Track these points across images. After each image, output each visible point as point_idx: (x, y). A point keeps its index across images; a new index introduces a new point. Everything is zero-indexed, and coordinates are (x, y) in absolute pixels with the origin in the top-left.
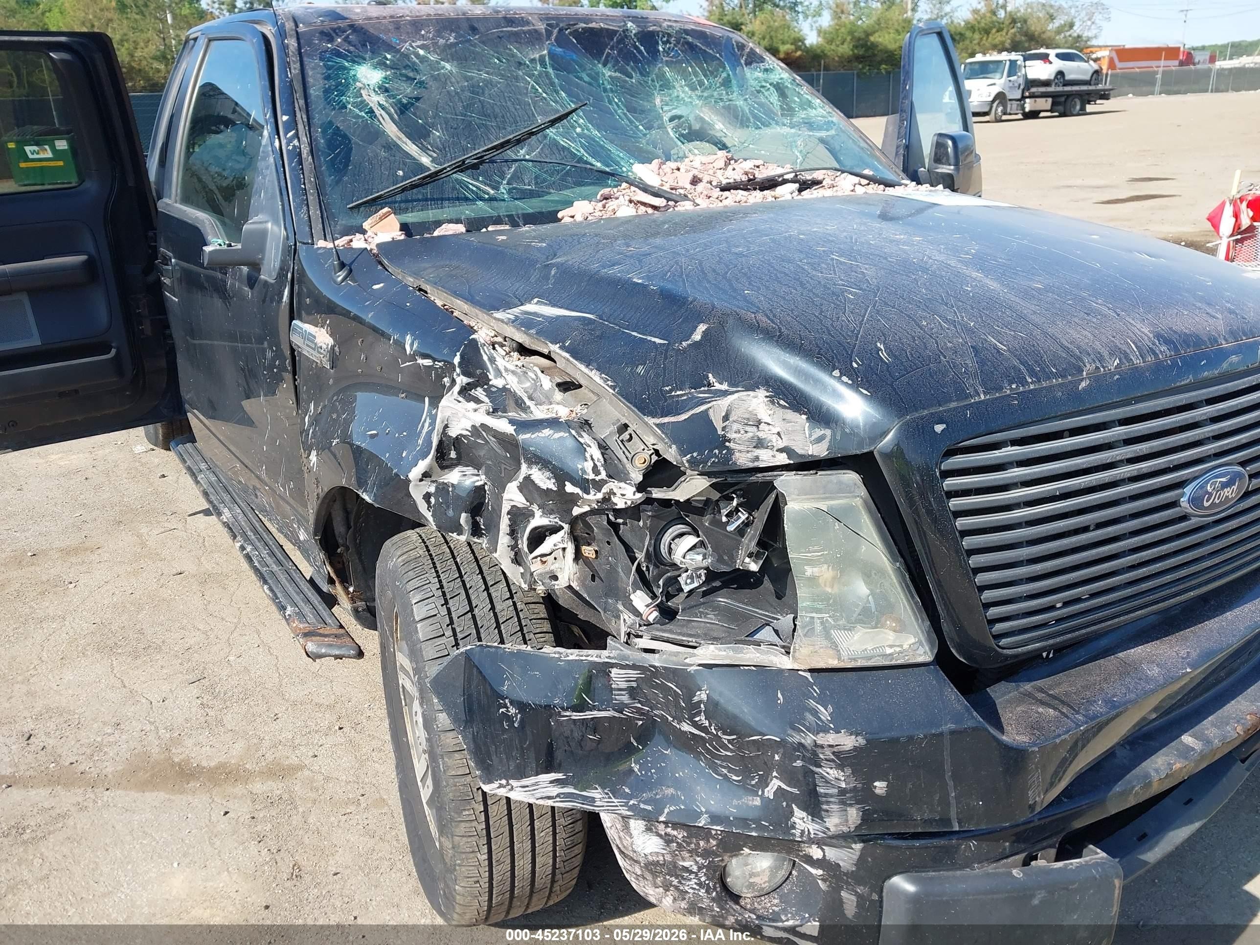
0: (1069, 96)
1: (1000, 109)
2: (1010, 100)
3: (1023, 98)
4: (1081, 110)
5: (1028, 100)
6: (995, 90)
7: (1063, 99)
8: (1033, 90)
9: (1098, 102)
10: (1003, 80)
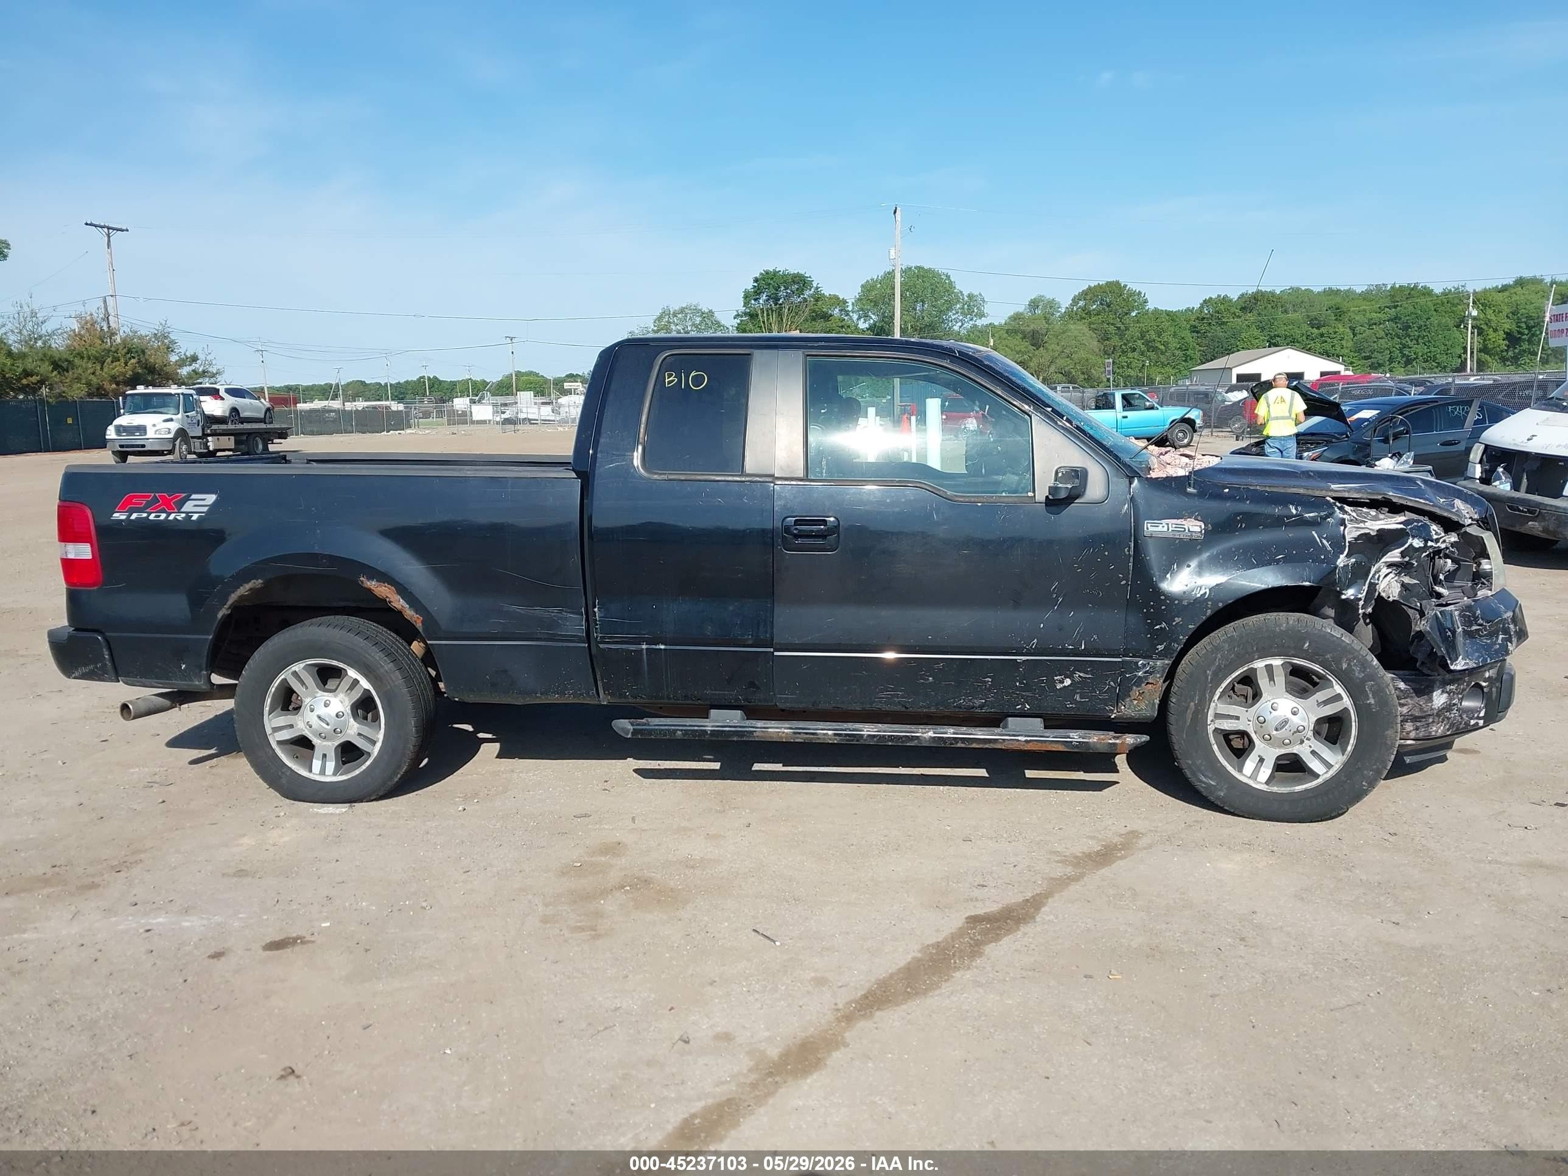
0: (250, 434)
1: (184, 447)
2: (192, 437)
3: (205, 435)
4: (263, 450)
5: (210, 438)
6: (174, 426)
7: (244, 438)
8: (215, 427)
9: (276, 441)
10: (179, 416)
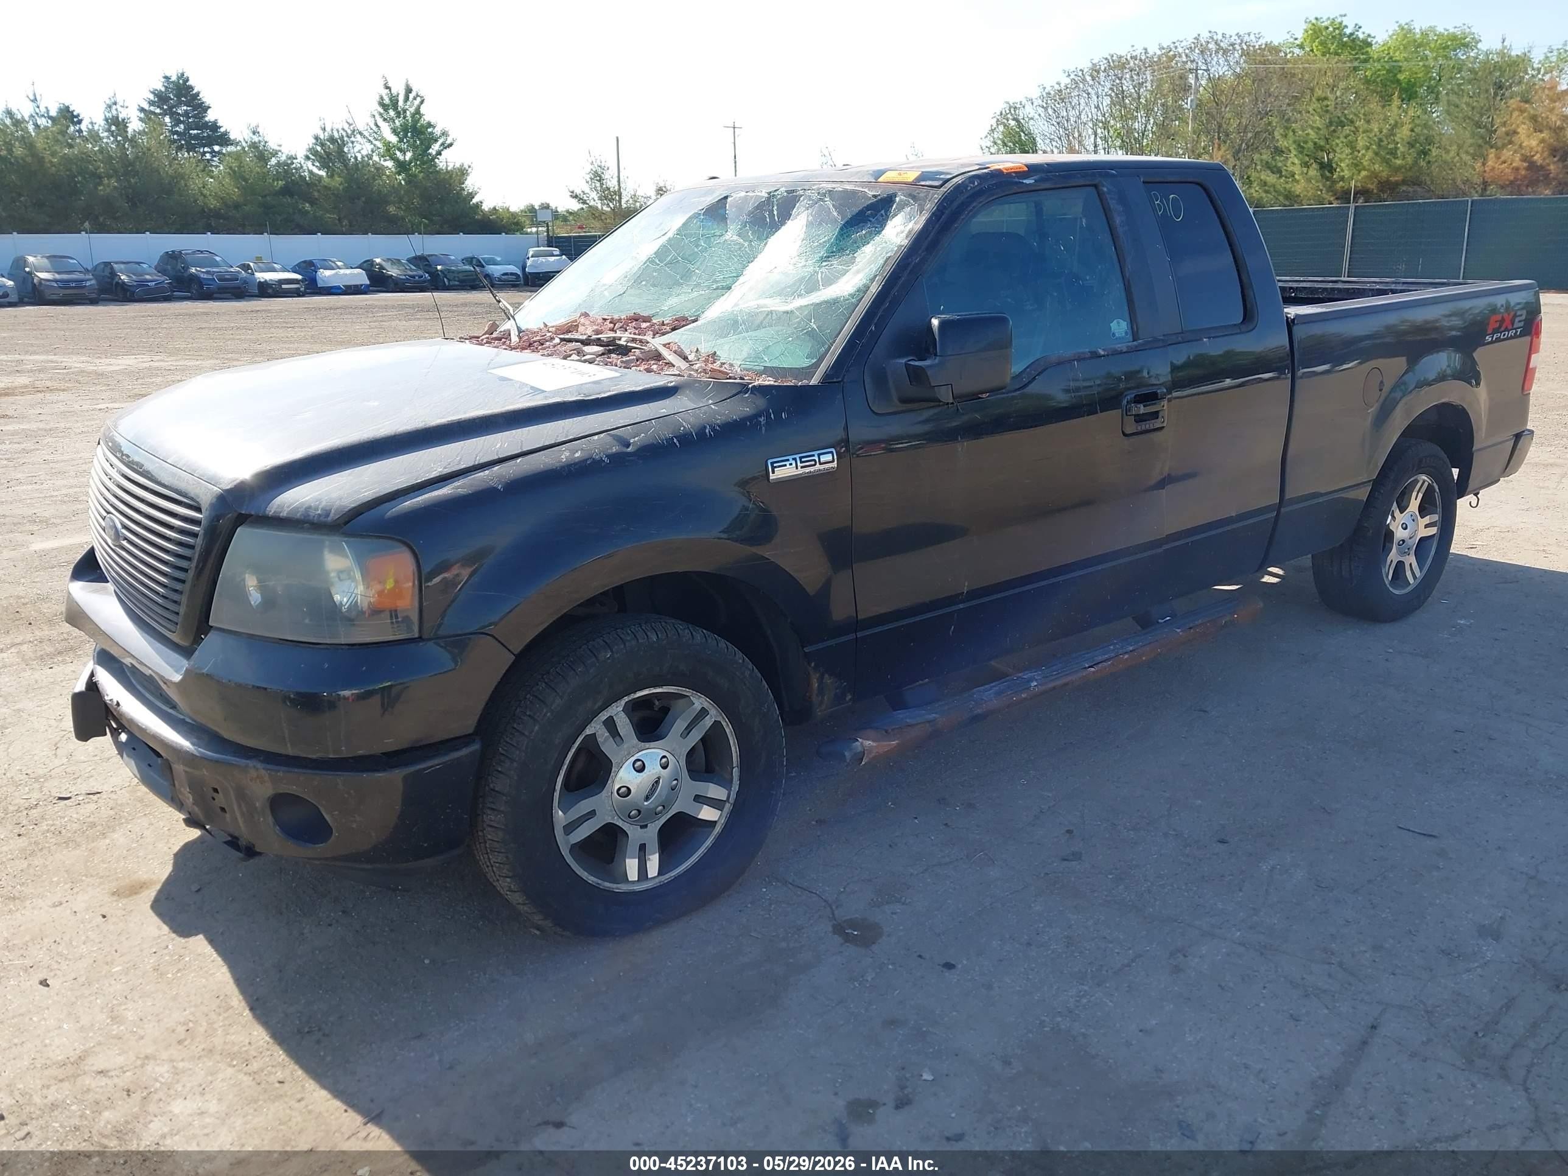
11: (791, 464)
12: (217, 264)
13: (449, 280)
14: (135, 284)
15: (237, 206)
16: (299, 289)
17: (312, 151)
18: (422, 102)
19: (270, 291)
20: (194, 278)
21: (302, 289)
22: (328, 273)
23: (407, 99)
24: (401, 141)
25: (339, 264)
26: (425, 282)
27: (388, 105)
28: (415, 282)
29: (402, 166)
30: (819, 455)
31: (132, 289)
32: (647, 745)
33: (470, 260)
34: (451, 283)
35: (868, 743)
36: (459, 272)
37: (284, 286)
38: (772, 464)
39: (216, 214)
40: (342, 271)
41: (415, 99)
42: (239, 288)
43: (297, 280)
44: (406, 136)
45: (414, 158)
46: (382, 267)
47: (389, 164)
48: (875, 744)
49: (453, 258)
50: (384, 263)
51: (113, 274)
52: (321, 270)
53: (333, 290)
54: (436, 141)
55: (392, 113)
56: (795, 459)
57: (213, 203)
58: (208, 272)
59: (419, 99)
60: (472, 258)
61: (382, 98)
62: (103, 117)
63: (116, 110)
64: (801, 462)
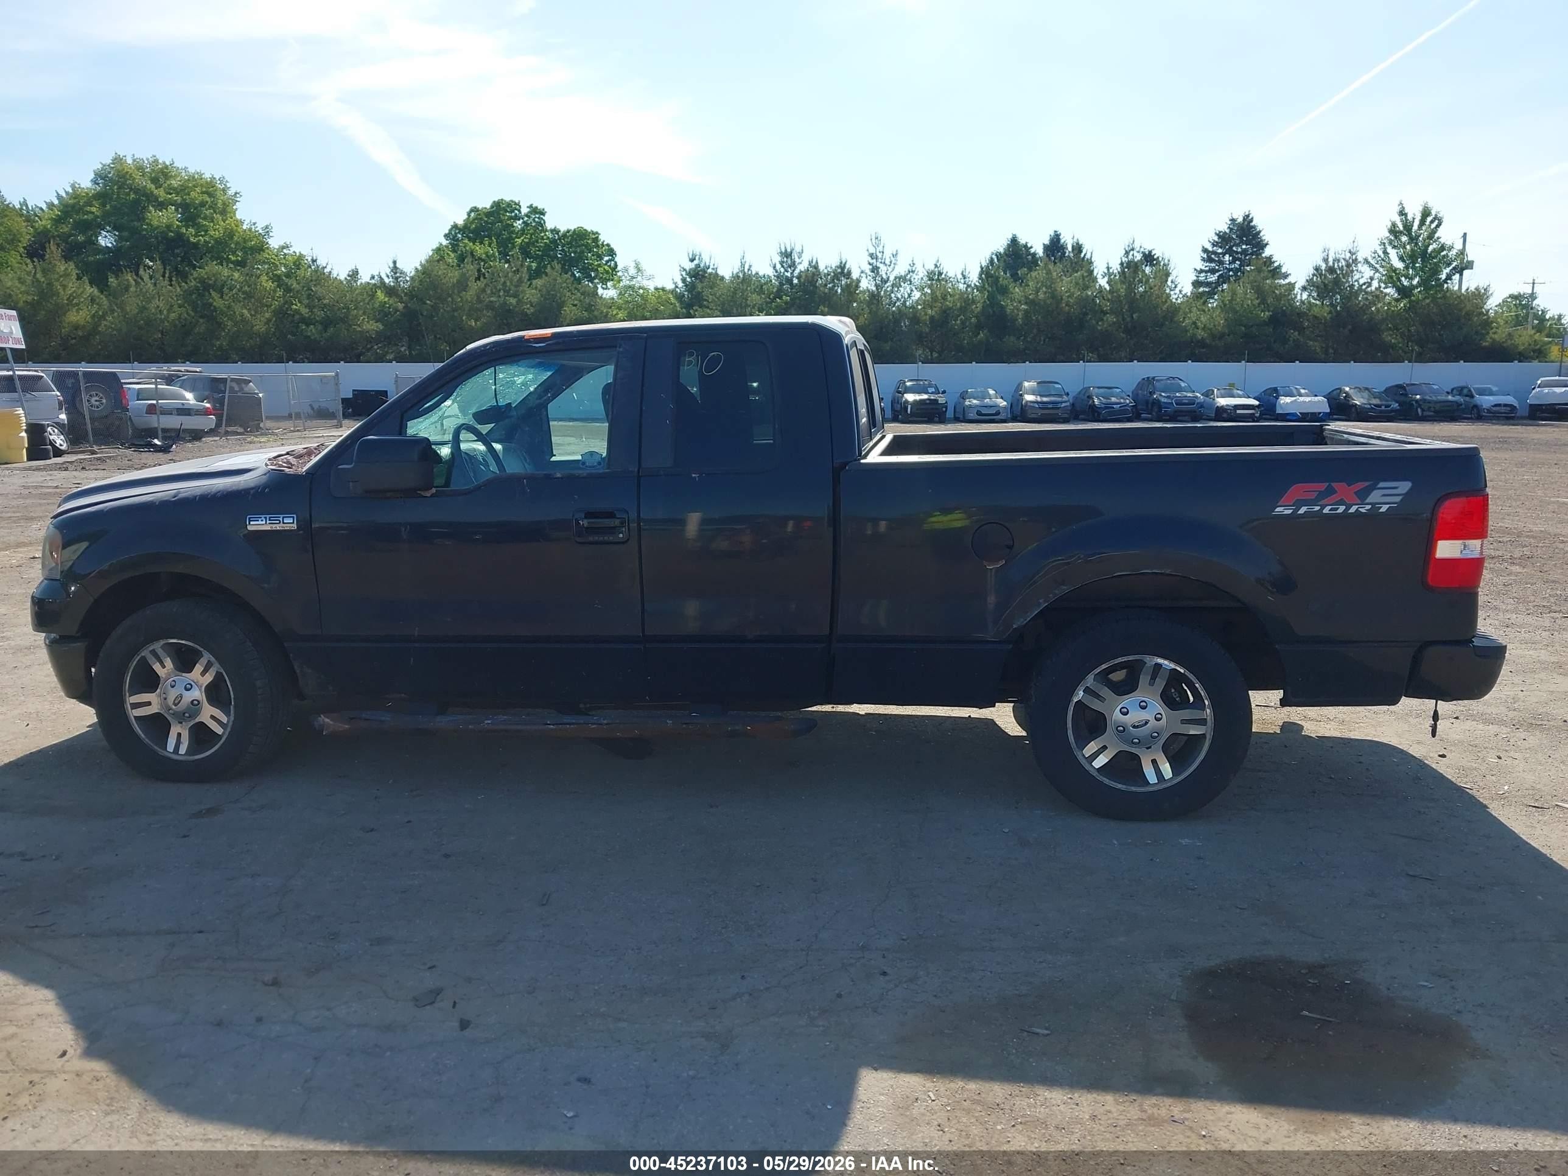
11: (262, 521)
12: (1180, 390)
13: (1423, 410)
14: (1103, 406)
15: (1222, 336)
16: (1254, 414)
17: (1310, 282)
18: (1438, 226)
19: (1225, 415)
20: (1157, 402)
21: (1257, 415)
22: (1288, 400)
23: (1422, 222)
24: (1407, 267)
25: (1303, 391)
26: (1392, 411)
27: (1401, 232)
28: (1381, 412)
29: (1404, 292)
30: (283, 518)
31: (1099, 411)
32: (180, 674)
33: (1460, 391)
34: (1425, 414)
35: (327, 720)
36: (1436, 402)
37: (1239, 412)
38: (249, 518)
39: (1202, 343)
40: (1301, 399)
41: (1432, 222)
42: (1195, 412)
43: (1253, 405)
44: (1414, 263)
45: (1419, 285)
46: (1348, 395)
47: (1390, 291)
48: (331, 723)
49: (1435, 387)
50: (1352, 392)
51: (1090, 397)
52: (1282, 397)
53: (1288, 417)
54: (1449, 265)
55: (1404, 239)
56: (266, 518)
57: (1201, 334)
58: (1168, 397)
59: (1436, 222)
60: (1462, 388)
61: (1394, 225)
62: (1119, 262)
63: (1133, 255)
64: (270, 520)
